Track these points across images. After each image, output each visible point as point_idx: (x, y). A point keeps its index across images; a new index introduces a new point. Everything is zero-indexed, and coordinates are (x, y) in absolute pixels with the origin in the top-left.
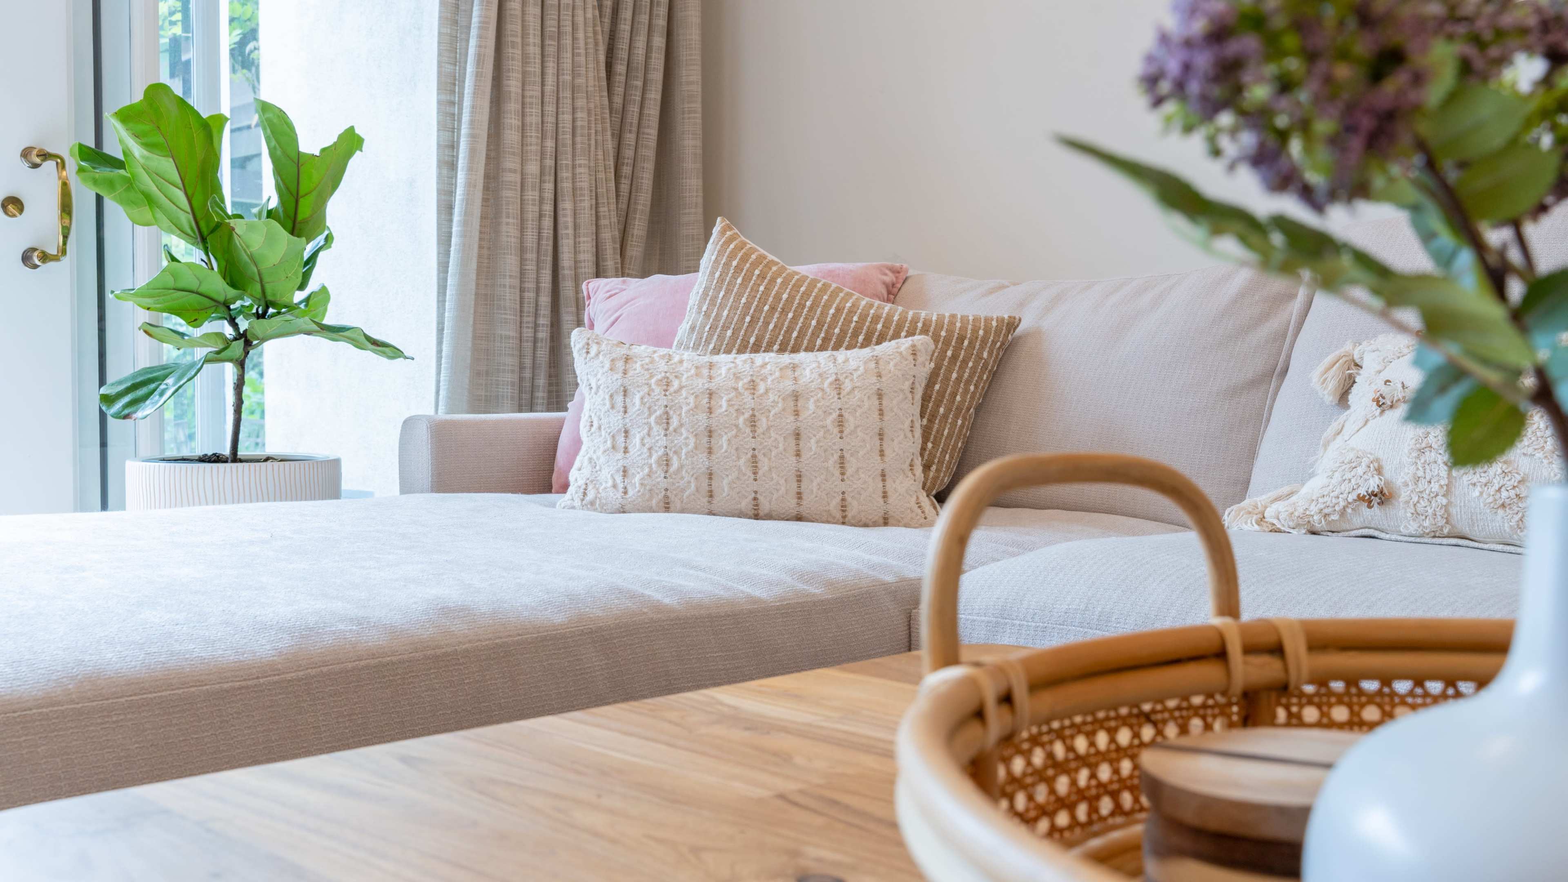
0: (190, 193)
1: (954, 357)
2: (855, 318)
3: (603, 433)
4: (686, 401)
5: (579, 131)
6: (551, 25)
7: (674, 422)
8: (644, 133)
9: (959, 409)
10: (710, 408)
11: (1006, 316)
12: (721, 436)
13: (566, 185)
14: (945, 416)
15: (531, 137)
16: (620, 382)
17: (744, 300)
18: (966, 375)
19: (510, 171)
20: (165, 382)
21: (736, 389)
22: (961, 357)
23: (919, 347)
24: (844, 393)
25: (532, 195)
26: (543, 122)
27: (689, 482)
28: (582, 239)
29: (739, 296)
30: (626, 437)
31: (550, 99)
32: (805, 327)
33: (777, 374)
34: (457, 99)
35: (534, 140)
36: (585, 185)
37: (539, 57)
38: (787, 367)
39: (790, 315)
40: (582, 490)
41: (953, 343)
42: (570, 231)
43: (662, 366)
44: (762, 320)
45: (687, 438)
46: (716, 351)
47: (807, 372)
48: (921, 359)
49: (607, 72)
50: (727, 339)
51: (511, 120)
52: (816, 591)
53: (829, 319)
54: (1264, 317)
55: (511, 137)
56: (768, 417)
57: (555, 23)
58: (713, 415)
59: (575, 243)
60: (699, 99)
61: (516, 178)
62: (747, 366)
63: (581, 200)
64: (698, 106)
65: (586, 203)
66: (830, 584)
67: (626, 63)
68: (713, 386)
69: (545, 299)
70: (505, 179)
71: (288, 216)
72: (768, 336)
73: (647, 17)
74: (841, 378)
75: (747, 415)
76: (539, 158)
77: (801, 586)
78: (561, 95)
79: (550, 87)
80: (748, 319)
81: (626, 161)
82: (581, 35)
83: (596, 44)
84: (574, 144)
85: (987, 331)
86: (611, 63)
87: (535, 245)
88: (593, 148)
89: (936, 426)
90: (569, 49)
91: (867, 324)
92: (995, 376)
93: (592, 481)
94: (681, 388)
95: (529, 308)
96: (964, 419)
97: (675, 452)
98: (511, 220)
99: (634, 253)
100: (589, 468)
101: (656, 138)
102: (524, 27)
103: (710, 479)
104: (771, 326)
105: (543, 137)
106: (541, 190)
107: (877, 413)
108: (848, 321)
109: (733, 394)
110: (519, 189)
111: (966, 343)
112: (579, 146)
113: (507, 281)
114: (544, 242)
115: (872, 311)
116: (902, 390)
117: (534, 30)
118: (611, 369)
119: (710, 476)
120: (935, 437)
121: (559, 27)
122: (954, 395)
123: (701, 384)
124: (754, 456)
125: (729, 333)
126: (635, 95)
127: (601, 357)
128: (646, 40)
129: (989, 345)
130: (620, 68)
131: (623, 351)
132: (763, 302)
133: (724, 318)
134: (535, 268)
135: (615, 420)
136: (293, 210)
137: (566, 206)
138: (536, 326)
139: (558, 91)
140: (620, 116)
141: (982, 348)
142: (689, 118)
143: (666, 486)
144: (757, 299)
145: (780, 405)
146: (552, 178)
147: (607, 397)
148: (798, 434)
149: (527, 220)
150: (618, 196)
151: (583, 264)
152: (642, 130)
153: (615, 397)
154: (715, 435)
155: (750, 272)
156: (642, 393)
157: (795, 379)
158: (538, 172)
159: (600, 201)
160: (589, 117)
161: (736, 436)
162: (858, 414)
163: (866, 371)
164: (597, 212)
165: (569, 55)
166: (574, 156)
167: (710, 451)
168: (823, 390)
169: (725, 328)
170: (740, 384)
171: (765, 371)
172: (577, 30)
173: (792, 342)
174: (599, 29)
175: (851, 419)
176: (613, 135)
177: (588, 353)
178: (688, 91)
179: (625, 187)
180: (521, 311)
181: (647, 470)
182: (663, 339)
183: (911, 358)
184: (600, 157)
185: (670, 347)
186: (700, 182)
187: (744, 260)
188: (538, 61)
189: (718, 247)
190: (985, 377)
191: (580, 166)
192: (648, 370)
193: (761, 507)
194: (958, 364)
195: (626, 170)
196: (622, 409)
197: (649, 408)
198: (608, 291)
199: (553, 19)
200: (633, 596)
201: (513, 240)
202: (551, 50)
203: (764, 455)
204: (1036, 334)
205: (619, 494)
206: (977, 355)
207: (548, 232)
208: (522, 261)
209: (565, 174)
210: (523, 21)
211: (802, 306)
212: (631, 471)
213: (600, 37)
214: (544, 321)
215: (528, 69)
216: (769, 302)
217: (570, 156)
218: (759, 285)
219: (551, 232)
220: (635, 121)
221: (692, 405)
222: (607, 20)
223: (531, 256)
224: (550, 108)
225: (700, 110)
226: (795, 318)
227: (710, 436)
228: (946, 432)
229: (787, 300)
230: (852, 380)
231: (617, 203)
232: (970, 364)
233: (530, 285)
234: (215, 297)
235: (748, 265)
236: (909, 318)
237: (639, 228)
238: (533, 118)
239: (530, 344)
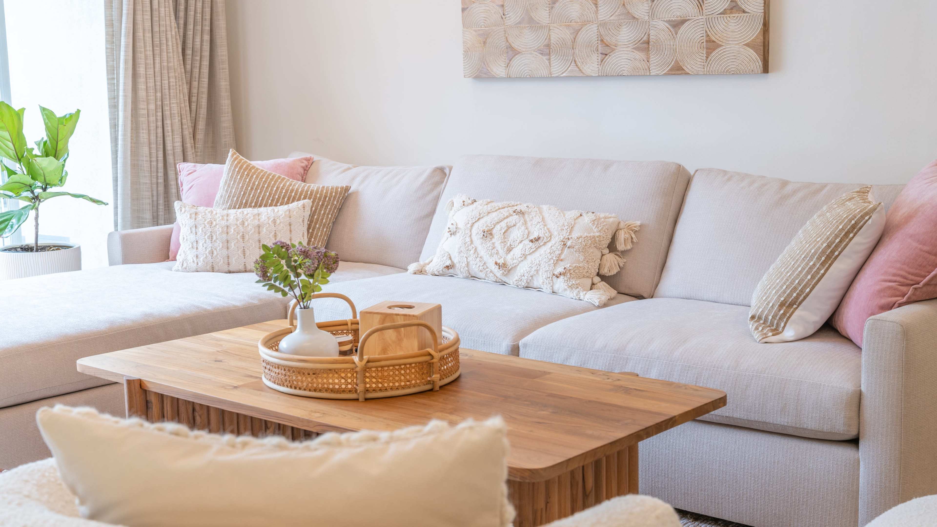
0: (14, 143)
1: (323, 205)
2: (284, 191)
3: (188, 242)
4: (218, 230)
5: (171, 88)
6: (157, 41)
7: (214, 238)
8: (202, 81)
9: (324, 225)
10: (227, 232)
11: (344, 186)
12: (231, 243)
13: (167, 113)
14: (319, 228)
15: (150, 92)
16: (193, 223)
17: (241, 185)
18: (327, 211)
19: (143, 109)
20: (11, 221)
21: (237, 224)
22: (325, 205)
23: (306, 204)
24: (277, 224)
25: (152, 119)
26: (155, 85)
27: (220, 260)
28: (175, 137)
29: (239, 183)
30: (197, 243)
31: (158, 74)
32: (264, 195)
33: (252, 218)
34: (115, 76)
35: (152, 94)
36: (176, 112)
37: (152, 56)
38: (256, 215)
39: (259, 191)
40: (181, 263)
41: (322, 199)
42: (170, 134)
43: (209, 216)
44: (248, 193)
45: (219, 244)
46: (229, 208)
47: (263, 216)
48: (306, 209)
49: (183, 56)
50: (235, 201)
51: (142, 86)
52: (256, 302)
53: (273, 192)
54: (432, 190)
55: (142, 94)
56: (248, 235)
57: (158, 40)
58: (228, 235)
59: (173, 138)
60: (227, 63)
61: (145, 112)
62: (241, 215)
63: (174, 119)
64: (226, 66)
65: (177, 120)
66: (260, 300)
67: (191, 49)
68: (228, 224)
69: (161, 165)
70: (140, 113)
71: (53, 148)
72: (250, 200)
73: (200, 27)
74: (276, 219)
75: (241, 234)
76: (154, 102)
77: (251, 301)
78: (163, 72)
79: (157, 69)
80: (242, 193)
81: (194, 95)
82: (170, 43)
83: (177, 44)
84: (169, 93)
85: (336, 193)
86: (184, 48)
87: (155, 141)
88: (178, 94)
89: (315, 232)
90: (165, 50)
91: (289, 193)
92: (340, 210)
93: (185, 260)
94: (216, 225)
95: (154, 169)
96: (327, 228)
97: (215, 249)
98: (144, 131)
99: (200, 137)
100: (184, 255)
101: (207, 83)
102: (145, 43)
103: (228, 258)
104: (251, 196)
105: (156, 92)
106: (156, 116)
107: (289, 231)
108: (281, 192)
109: (235, 227)
110: (147, 116)
111: (327, 198)
112: (172, 94)
113: (145, 159)
114: (159, 139)
115: (291, 188)
116: (299, 222)
117: (149, 44)
118: (190, 218)
119: (228, 257)
120: (315, 236)
121: (160, 40)
122: (322, 219)
123: (224, 223)
124: (244, 249)
125: (235, 199)
126: (197, 64)
127: (186, 212)
128: (200, 37)
129: (337, 199)
130: (189, 52)
131: (194, 210)
132: (248, 185)
133: (233, 193)
134: (155, 151)
135: (192, 237)
136: (56, 146)
137: (168, 122)
138: (157, 177)
139: (161, 70)
140: (190, 74)
141: (334, 200)
142: (223, 72)
143: (212, 261)
144: (246, 185)
145: (253, 230)
146: (161, 110)
147: (189, 229)
148: (260, 241)
149: (151, 130)
150: (190, 111)
151: (176, 148)
152: (201, 80)
153: (192, 228)
154: (229, 242)
155: (243, 173)
156: (202, 227)
157: (259, 220)
158: (155, 109)
159: (183, 117)
160: (176, 80)
161: (237, 242)
162: (282, 232)
163: (285, 215)
164: (181, 122)
165: (165, 54)
166: (170, 99)
167: (228, 248)
168: (269, 223)
169: (234, 197)
170: (238, 222)
171: (247, 217)
172: (168, 41)
173: (259, 202)
174: (178, 37)
175: (279, 234)
176: (187, 83)
177: (181, 211)
178: (222, 59)
179: (194, 107)
180: (151, 171)
181: (205, 256)
182: (209, 203)
183: (302, 209)
184: (182, 97)
185: (212, 207)
186: (229, 101)
187: (241, 168)
188: (152, 58)
189: (231, 163)
190: (336, 211)
191: (173, 103)
192: (204, 218)
193: (247, 268)
194: (324, 207)
195: (194, 99)
196: (195, 233)
197: (205, 233)
198: (188, 171)
199: (157, 38)
200: (198, 307)
201: (145, 140)
202: (157, 52)
203: (248, 249)
204: (356, 193)
205: (195, 265)
206: (332, 203)
207: (160, 134)
208: (150, 148)
209: (167, 108)
210: (144, 40)
211: (263, 187)
212: (199, 256)
213: (179, 41)
214: (161, 174)
215: (147, 62)
216: (250, 186)
217: (168, 100)
218: (247, 179)
219: (162, 134)
220: (197, 76)
221: (221, 231)
222: (182, 30)
223: (154, 146)
224: (158, 79)
225: (227, 68)
226: (261, 192)
227: (228, 243)
228: (319, 234)
229: (257, 185)
230: (280, 219)
231: (190, 114)
232: (329, 207)
233: (154, 159)
234: (26, 183)
235: (242, 170)
236: (305, 190)
237: (201, 125)
238: (151, 84)
239: (155, 186)
